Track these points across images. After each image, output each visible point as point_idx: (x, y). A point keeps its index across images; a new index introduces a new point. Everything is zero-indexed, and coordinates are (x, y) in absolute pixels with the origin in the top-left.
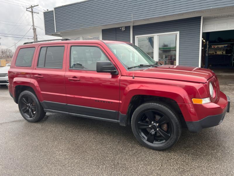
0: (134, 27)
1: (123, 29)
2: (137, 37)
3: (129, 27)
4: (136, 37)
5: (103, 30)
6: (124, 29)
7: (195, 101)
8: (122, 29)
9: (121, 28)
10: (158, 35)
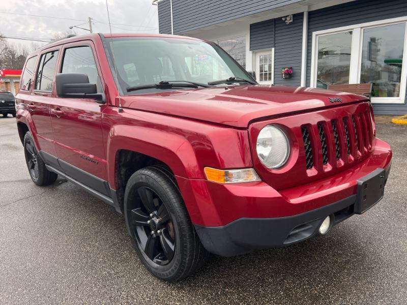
0: (311, 14)
1: (289, 21)
2: (317, 35)
3: (302, 14)
4: (314, 34)
5: (251, 26)
6: (291, 21)
7: (212, 174)
8: (286, 19)
9: (283, 19)
10: (362, 28)
